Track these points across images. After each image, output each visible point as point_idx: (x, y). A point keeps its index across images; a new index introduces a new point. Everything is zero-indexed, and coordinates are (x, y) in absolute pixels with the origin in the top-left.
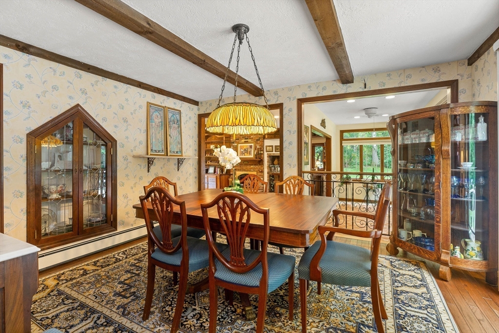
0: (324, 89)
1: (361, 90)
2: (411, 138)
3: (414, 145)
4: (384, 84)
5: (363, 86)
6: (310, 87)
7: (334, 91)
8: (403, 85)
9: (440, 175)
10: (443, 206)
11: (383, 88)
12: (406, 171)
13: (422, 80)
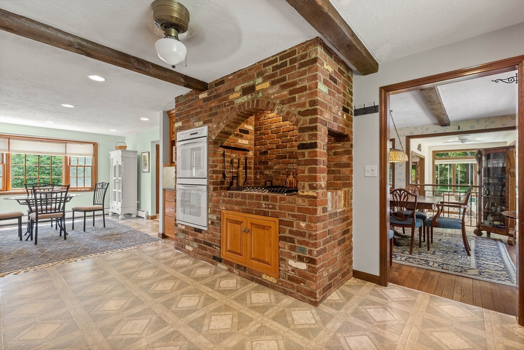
0: (427, 129)
1: (456, 131)
2: (493, 163)
3: (495, 169)
4: (474, 127)
5: (457, 128)
6: (416, 128)
7: (435, 131)
8: (488, 128)
9: (509, 186)
10: (511, 203)
11: (473, 129)
12: (489, 184)
13: (503, 125)
